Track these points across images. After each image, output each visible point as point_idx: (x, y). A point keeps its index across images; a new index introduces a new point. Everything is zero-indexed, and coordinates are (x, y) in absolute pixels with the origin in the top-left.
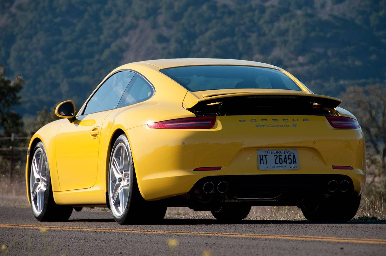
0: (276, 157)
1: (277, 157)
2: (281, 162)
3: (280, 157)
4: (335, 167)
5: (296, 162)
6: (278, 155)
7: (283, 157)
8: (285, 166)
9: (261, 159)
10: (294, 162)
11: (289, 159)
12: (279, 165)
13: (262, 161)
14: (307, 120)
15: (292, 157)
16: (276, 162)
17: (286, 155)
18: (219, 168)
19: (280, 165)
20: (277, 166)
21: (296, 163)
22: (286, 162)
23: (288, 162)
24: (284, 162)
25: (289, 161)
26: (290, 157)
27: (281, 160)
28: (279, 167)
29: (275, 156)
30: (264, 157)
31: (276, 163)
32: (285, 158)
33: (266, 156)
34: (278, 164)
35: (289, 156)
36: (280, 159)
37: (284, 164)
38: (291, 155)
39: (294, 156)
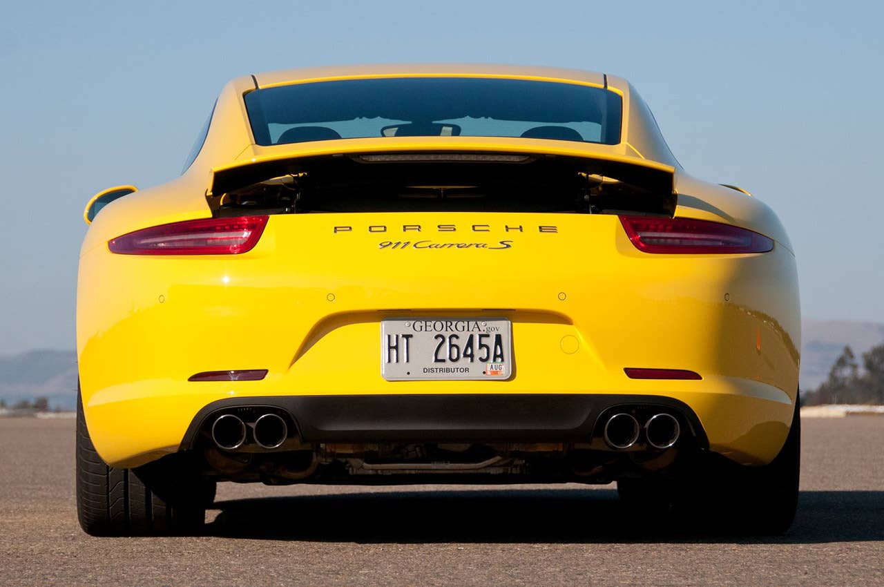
0: (440, 340)
1: (443, 341)
2: (455, 356)
3: (454, 341)
4: (633, 373)
5: (501, 356)
6: (447, 335)
7: (462, 344)
8: (467, 370)
9: (390, 348)
10: (496, 356)
11: (481, 346)
12: (449, 364)
13: (394, 352)
14: (553, 229)
15: (491, 342)
16: (440, 357)
17: (471, 337)
18: (260, 374)
19: (452, 365)
20: (441, 370)
21: (503, 360)
22: (472, 356)
23: (476, 358)
24: (465, 355)
25: (480, 353)
26: (484, 341)
27: (455, 350)
28: (448, 370)
29: (436, 337)
30: (402, 342)
31: (437, 360)
32: (470, 343)
33: (407, 337)
34: (443, 361)
35: (481, 336)
36: (451, 346)
37: (464, 362)
38: (487, 336)
39: (499, 338)
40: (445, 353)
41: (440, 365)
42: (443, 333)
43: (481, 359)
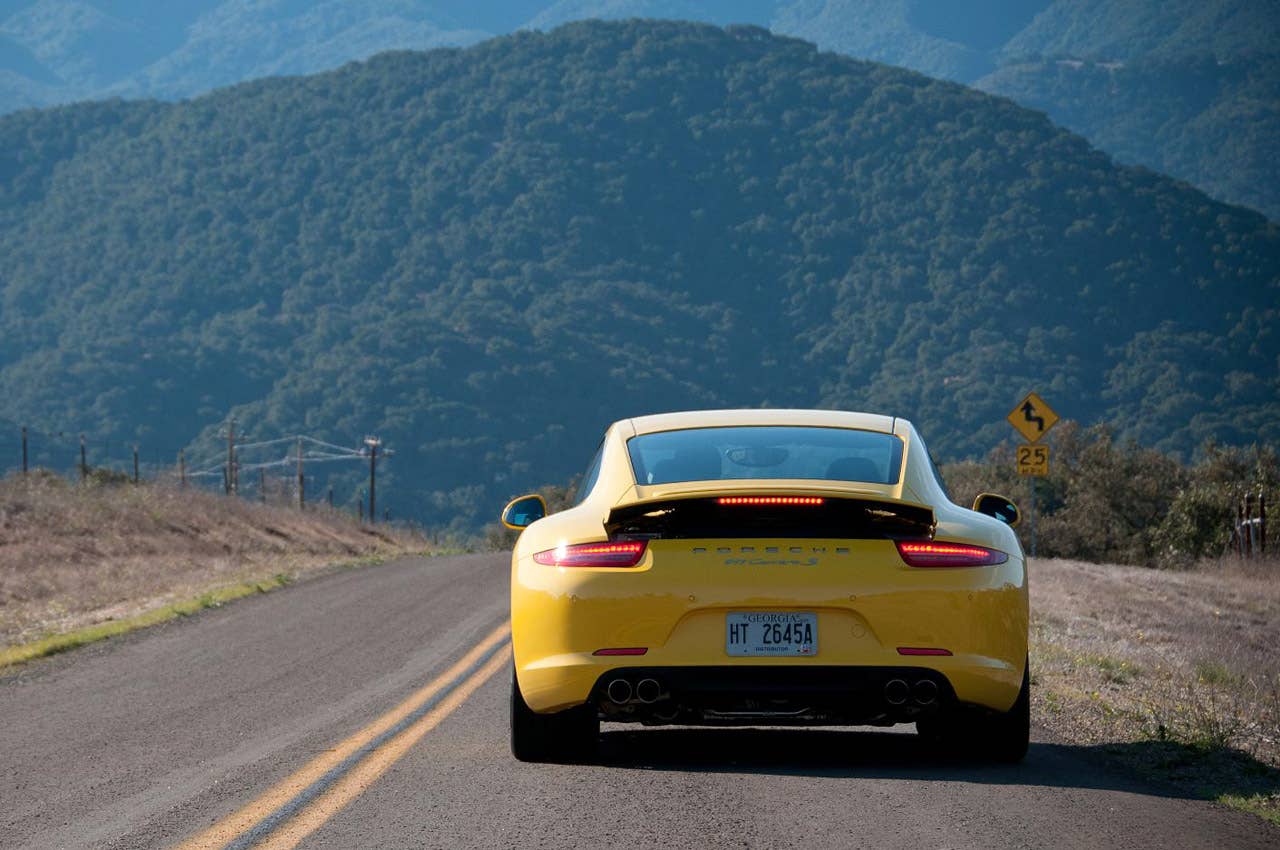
0: (767, 628)
1: (768, 630)
2: (777, 639)
3: (777, 629)
4: (903, 651)
5: (810, 639)
6: (772, 624)
7: (783, 629)
8: (786, 649)
9: (732, 633)
10: (806, 639)
11: (796, 632)
12: (773, 645)
13: (735, 636)
14: (846, 550)
15: (803, 629)
16: (767, 640)
17: (789, 625)
18: (642, 651)
19: (776, 646)
20: (768, 649)
21: (811, 642)
22: (789, 639)
23: (793, 640)
24: (785, 639)
25: (795, 637)
26: (798, 628)
27: (777, 635)
28: (773, 649)
29: (765, 626)
30: (741, 628)
31: (765, 642)
32: (788, 630)
33: (745, 626)
34: (769, 642)
35: (796, 625)
36: (775, 632)
37: (783, 644)
38: (801, 625)
39: (808, 627)
40: (770, 637)
41: (767, 645)
42: (769, 623)
43: (796, 642)
